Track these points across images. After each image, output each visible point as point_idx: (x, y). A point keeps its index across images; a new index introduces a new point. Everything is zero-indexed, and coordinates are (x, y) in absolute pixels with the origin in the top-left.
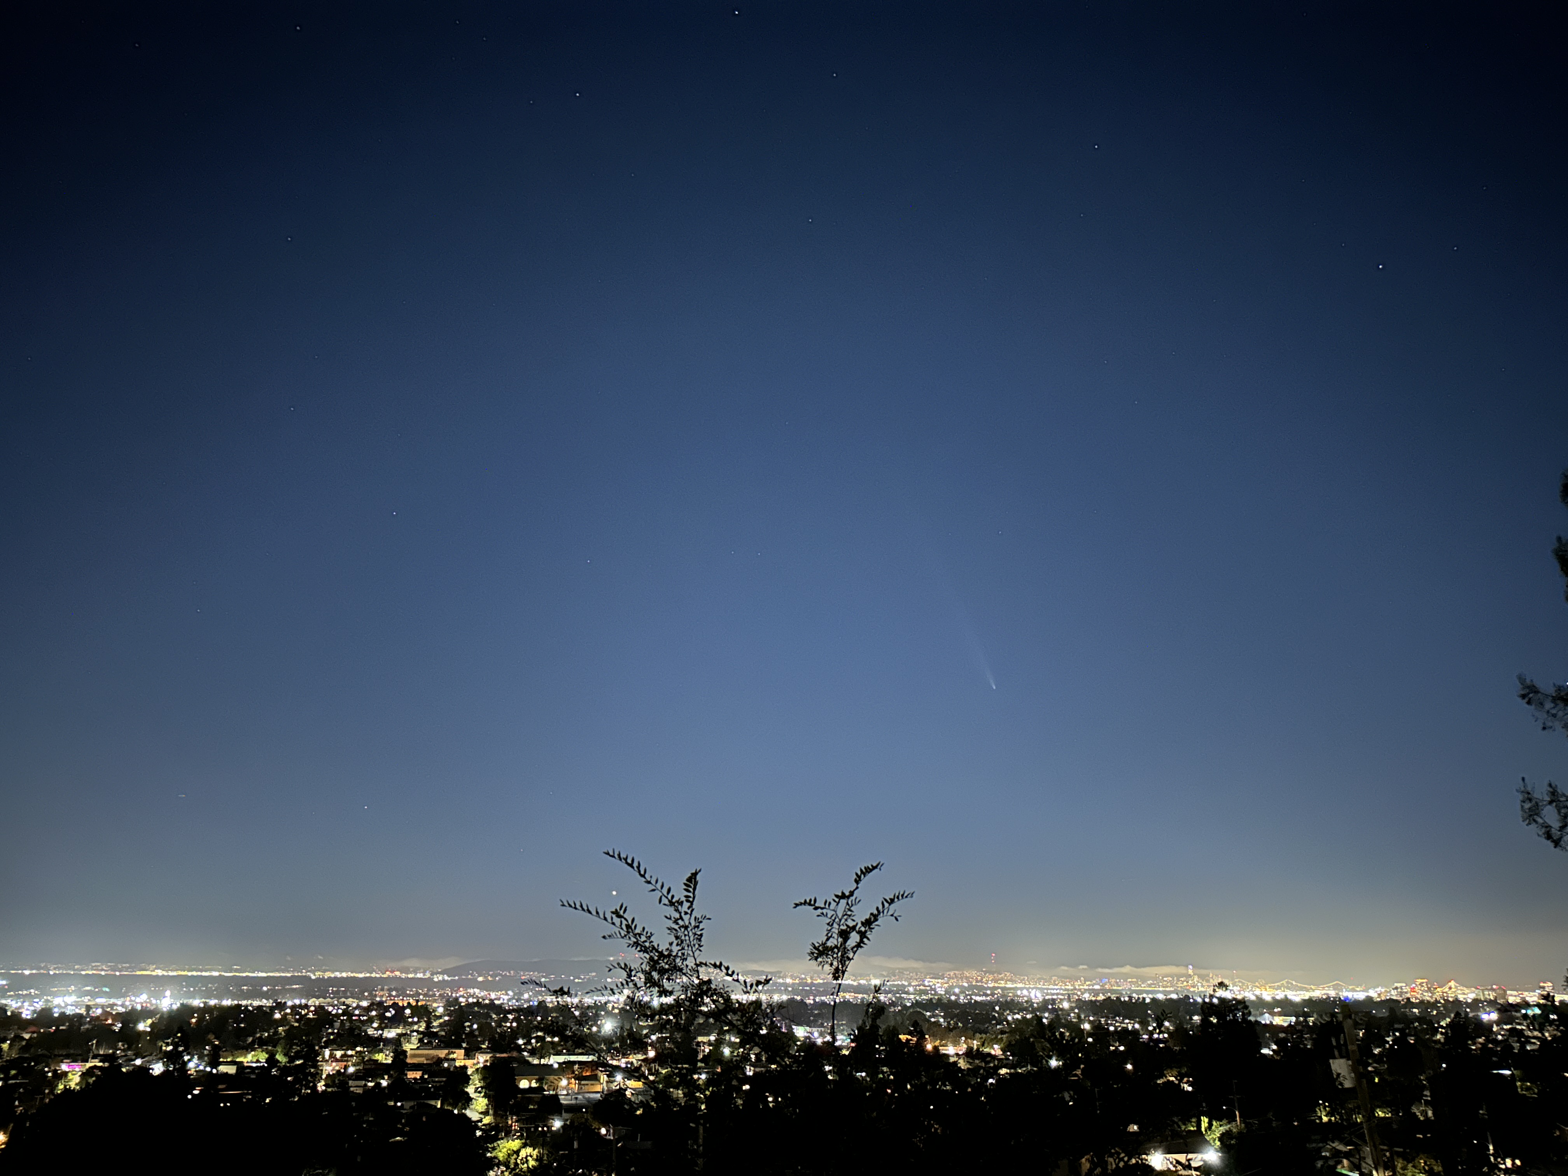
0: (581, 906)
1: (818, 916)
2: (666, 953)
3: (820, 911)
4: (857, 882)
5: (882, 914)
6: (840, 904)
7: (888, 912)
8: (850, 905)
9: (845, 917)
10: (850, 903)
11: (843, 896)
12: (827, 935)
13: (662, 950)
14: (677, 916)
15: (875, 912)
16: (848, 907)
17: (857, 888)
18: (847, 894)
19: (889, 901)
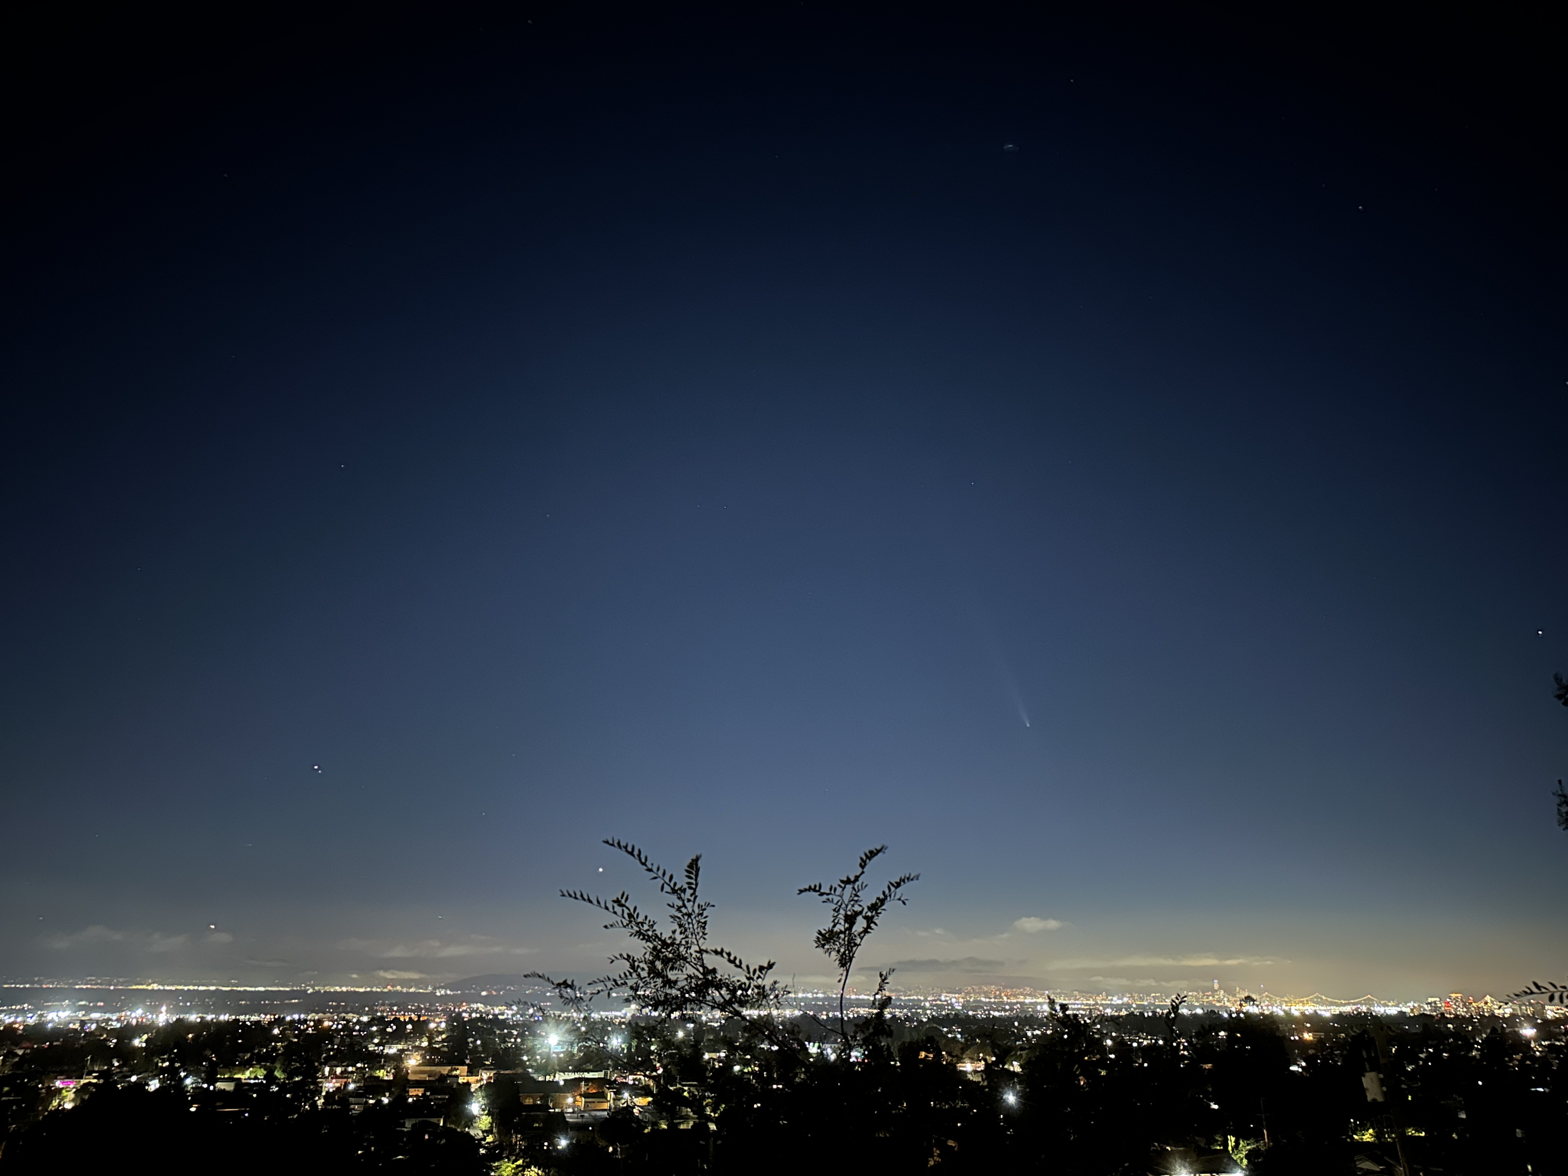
0: (582, 896)
1: (824, 902)
2: (669, 942)
3: (825, 897)
4: (862, 866)
5: (888, 898)
6: (845, 890)
7: (895, 896)
8: (857, 890)
9: (852, 903)
10: (856, 887)
11: (848, 881)
12: (833, 921)
13: (665, 939)
14: (680, 903)
15: (882, 897)
16: (854, 892)
17: (863, 873)
18: (852, 879)
19: (896, 885)
